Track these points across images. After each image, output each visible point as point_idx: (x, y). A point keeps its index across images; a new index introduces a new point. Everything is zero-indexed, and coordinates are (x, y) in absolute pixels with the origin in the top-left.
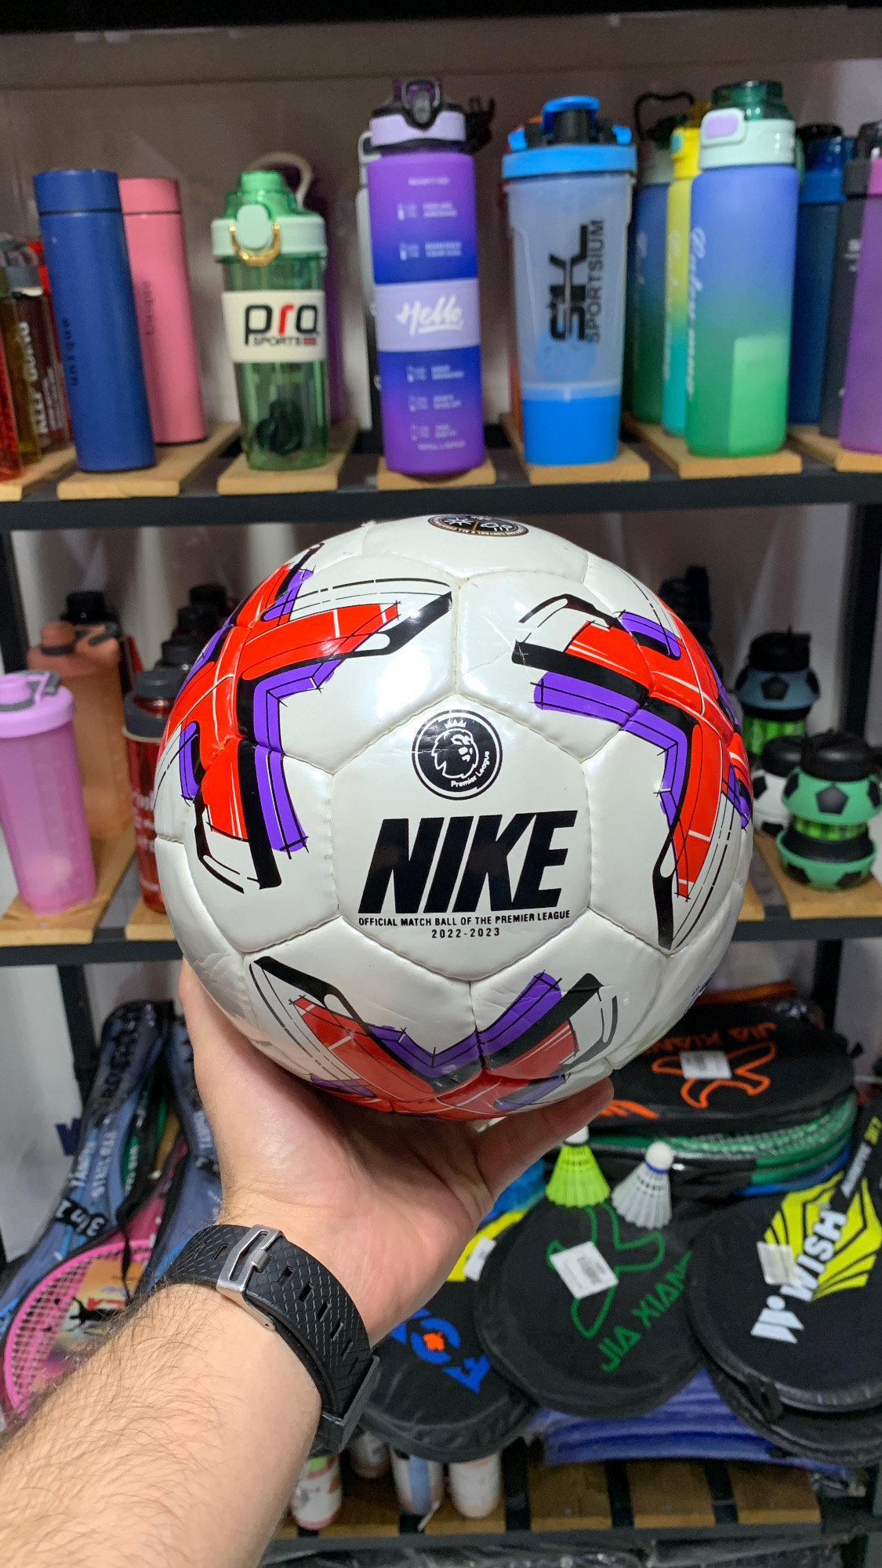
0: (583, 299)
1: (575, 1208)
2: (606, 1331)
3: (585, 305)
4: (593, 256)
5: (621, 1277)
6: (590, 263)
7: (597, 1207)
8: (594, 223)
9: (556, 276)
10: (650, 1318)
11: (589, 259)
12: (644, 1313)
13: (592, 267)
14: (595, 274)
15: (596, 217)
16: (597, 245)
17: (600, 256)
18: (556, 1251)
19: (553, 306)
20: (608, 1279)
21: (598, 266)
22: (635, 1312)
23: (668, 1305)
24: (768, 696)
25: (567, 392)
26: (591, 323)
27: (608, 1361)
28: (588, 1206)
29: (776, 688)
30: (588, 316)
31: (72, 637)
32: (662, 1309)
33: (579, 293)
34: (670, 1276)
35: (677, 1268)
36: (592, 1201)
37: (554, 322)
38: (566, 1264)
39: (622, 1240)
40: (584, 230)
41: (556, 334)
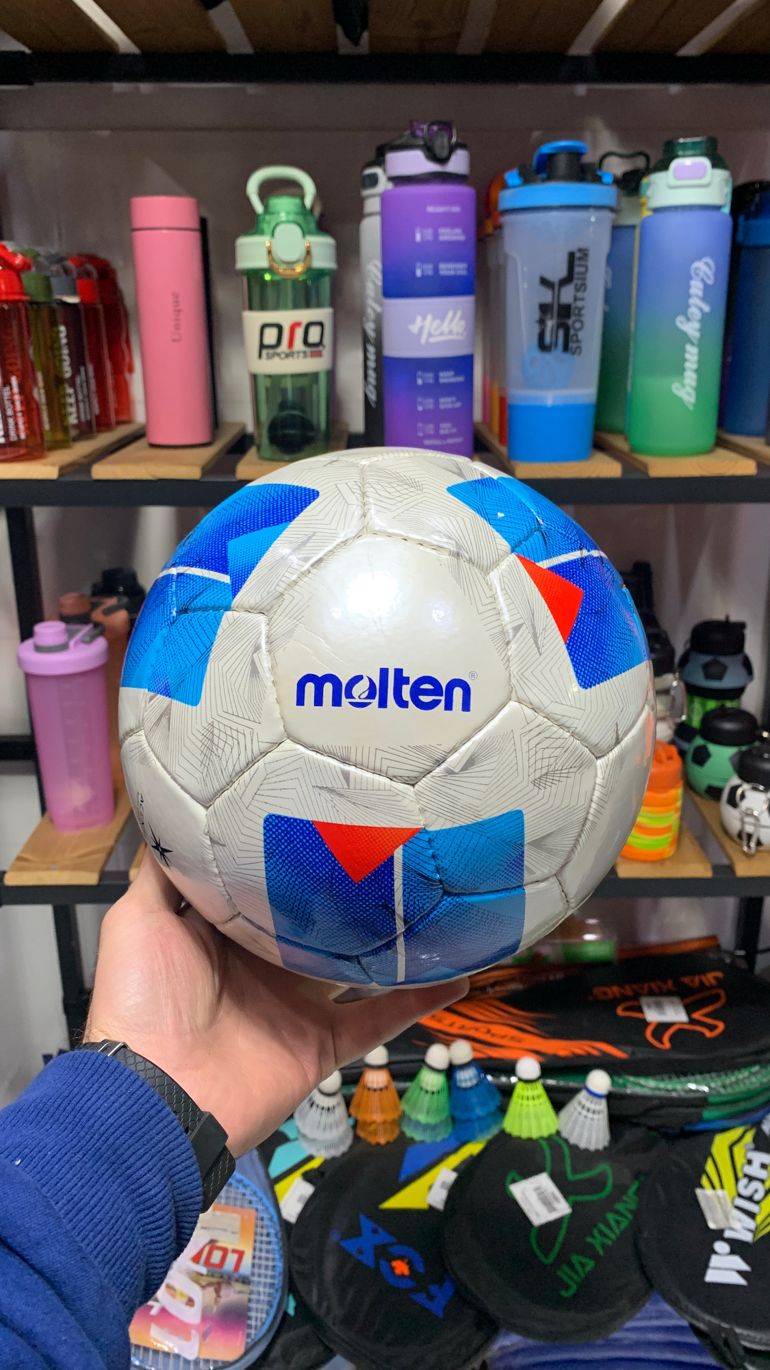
0: (568, 316)
1: (530, 1140)
2: (563, 1258)
3: (570, 322)
4: (578, 279)
5: (574, 1206)
6: (576, 285)
7: (549, 1139)
8: (580, 250)
9: (547, 296)
10: (603, 1246)
11: (575, 281)
12: (597, 1241)
13: (577, 289)
14: (580, 295)
15: (582, 245)
16: (582, 269)
17: (584, 279)
18: (514, 1181)
19: (542, 322)
20: (563, 1208)
21: (583, 288)
22: (589, 1240)
23: (618, 1232)
24: (709, 676)
25: (550, 398)
26: (575, 338)
27: (567, 1287)
28: (542, 1138)
29: (715, 670)
30: (572, 332)
31: (88, 607)
32: (613, 1237)
33: (565, 311)
34: (619, 1206)
35: (625, 1198)
36: (545, 1134)
37: (541, 336)
38: (523, 1194)
39: (575, 1171)
40: (571, 256)
41: (543, 347)
